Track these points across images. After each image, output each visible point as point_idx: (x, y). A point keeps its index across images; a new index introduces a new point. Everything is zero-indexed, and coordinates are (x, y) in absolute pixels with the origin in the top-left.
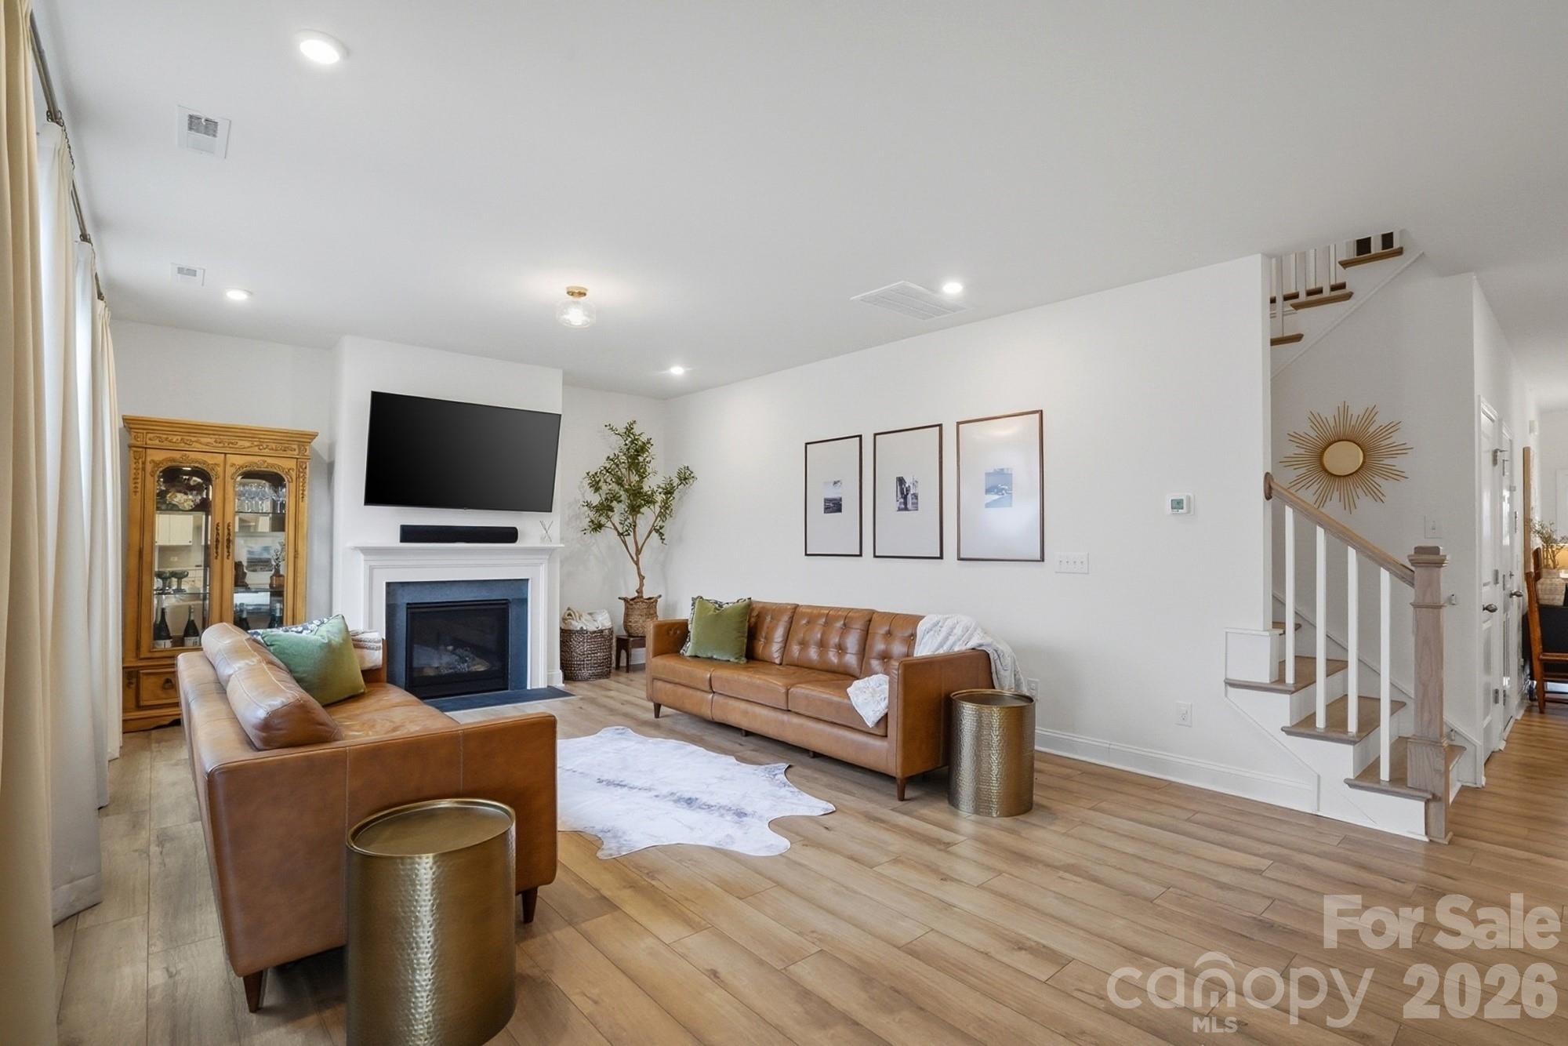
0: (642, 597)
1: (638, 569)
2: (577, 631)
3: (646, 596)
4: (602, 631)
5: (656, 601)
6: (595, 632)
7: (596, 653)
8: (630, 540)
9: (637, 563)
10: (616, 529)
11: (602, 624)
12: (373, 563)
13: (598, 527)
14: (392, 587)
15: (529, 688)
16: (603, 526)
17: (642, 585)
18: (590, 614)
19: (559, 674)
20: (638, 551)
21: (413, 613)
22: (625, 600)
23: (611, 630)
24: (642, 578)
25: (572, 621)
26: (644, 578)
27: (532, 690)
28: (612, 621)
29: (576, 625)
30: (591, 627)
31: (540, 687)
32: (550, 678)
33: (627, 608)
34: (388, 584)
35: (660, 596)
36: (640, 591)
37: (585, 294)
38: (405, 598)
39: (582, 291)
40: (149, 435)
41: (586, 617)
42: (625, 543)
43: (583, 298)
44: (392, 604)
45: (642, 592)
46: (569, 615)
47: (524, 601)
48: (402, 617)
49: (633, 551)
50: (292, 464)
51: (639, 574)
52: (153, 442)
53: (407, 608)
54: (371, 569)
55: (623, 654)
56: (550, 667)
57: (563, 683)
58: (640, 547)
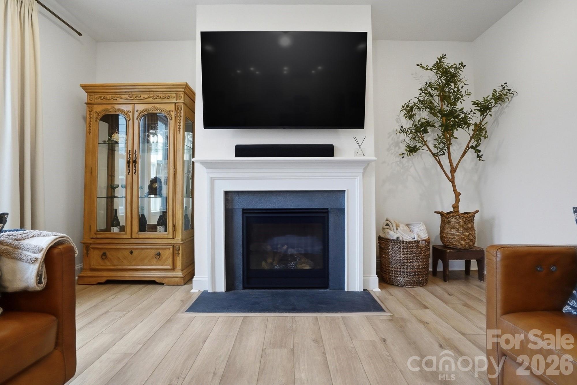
0: (458, 211)
1: (454, 186)
2: (394, 240)
3: (462, 210)
4: (418, 242)
5: (473, 216)
6: (410, 243)
7: (412, 262)
8: (444, 160)
9: (452, 181)
10: (430, 151)
11: (419, 236)
12: (213, 175)
13: (412, 150)
14: (230, 195)
15: (346, 290)
16: (418, 149)
17: (457, 200)
18: (407, 225)
19: (375, 279)
20: (453, 170)
21: (247, 217)
22: (442, 214)
23: (428, 241)
24: (457, 195)
25: (389, 231)
26: (459, 195)
27: (349, 292)
28: (428, 233)
29: (393, 235)
30: (407, 237)
31: (356, 290)
32: (365, 281)
33: (443, 222)
34: (226, 193)
35: (477, 211)
36: (456, 207)
38: (240, 205)
40: (96, 96)
41: (402, 227)
42: (439, 162)
44: (230, 209)
45: (458, 208)
46: (387, 225)
47: (341, 211)
48: (239, 219)
49: (448, 171)
50: (171, 107)
51: (455, 190)
52: (97, 100)
53: (243, 213)
54: (212, 181)
55: (440, 263)
56: (365, 272)
57: (379, 288)
58: (454, 166)
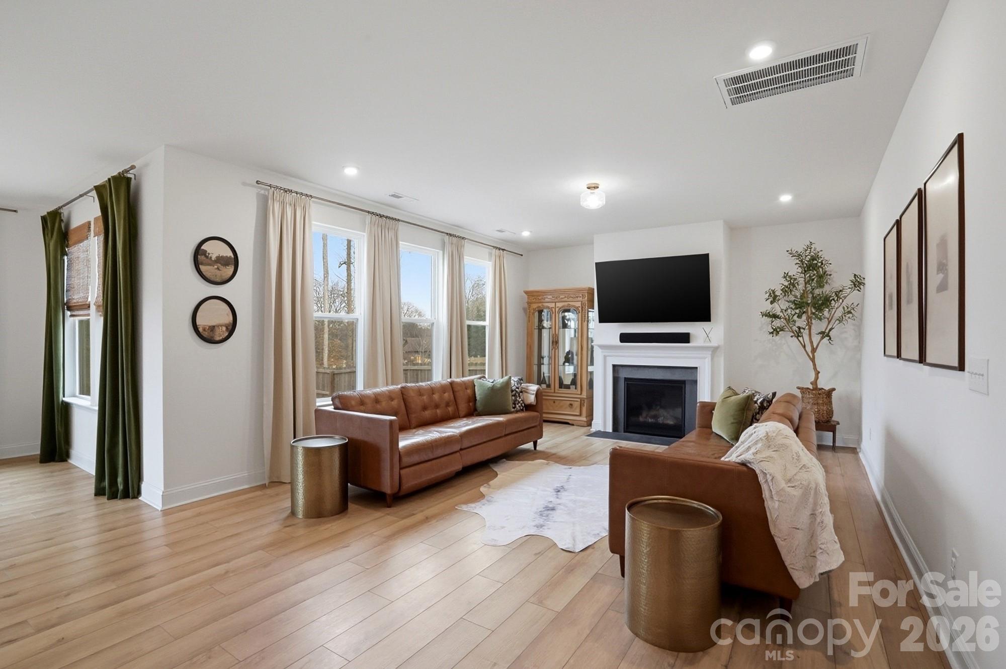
0: (817, 387)
1: (814, 365)
3: (820, 386)
5: (832, 392)
9: (813, 360)
12: (606, 354)
14: (616, 368)
16: (782, 330)
17: (817, 378)
20: (814, 350)
21: (628, 383)
22: (802, 388)
24: (817, 373)
26: (819, 372)
34: (614, 366)
35: (835, 389)
36: (815, 383)
37: (598, 187)
38: (622, 374)
39: (596, 185)
40: (532, 297)
42: (801, 343)
43: (596, 190)
44: (616, 377)
45: (816, 385)
47: (695, 382)
48: (622, 385)
49: (809, 349)
50: (579, 304)
51: (815, 368)
52: (534, 300)
53: (625, 380)
54: (605, 357)
58: (815, 347)
